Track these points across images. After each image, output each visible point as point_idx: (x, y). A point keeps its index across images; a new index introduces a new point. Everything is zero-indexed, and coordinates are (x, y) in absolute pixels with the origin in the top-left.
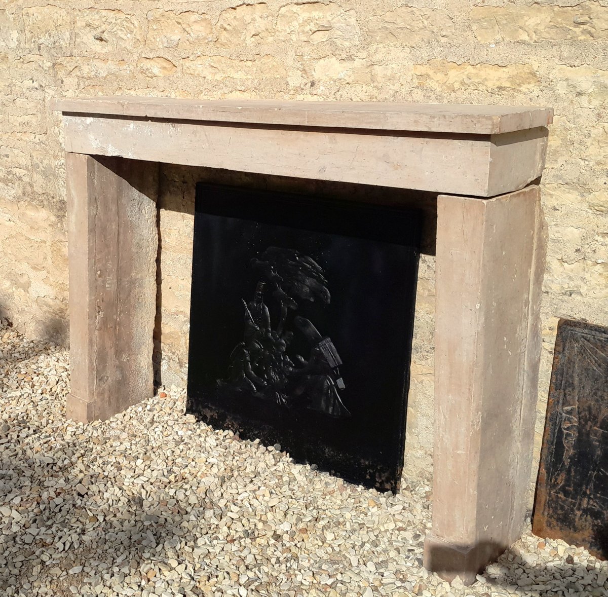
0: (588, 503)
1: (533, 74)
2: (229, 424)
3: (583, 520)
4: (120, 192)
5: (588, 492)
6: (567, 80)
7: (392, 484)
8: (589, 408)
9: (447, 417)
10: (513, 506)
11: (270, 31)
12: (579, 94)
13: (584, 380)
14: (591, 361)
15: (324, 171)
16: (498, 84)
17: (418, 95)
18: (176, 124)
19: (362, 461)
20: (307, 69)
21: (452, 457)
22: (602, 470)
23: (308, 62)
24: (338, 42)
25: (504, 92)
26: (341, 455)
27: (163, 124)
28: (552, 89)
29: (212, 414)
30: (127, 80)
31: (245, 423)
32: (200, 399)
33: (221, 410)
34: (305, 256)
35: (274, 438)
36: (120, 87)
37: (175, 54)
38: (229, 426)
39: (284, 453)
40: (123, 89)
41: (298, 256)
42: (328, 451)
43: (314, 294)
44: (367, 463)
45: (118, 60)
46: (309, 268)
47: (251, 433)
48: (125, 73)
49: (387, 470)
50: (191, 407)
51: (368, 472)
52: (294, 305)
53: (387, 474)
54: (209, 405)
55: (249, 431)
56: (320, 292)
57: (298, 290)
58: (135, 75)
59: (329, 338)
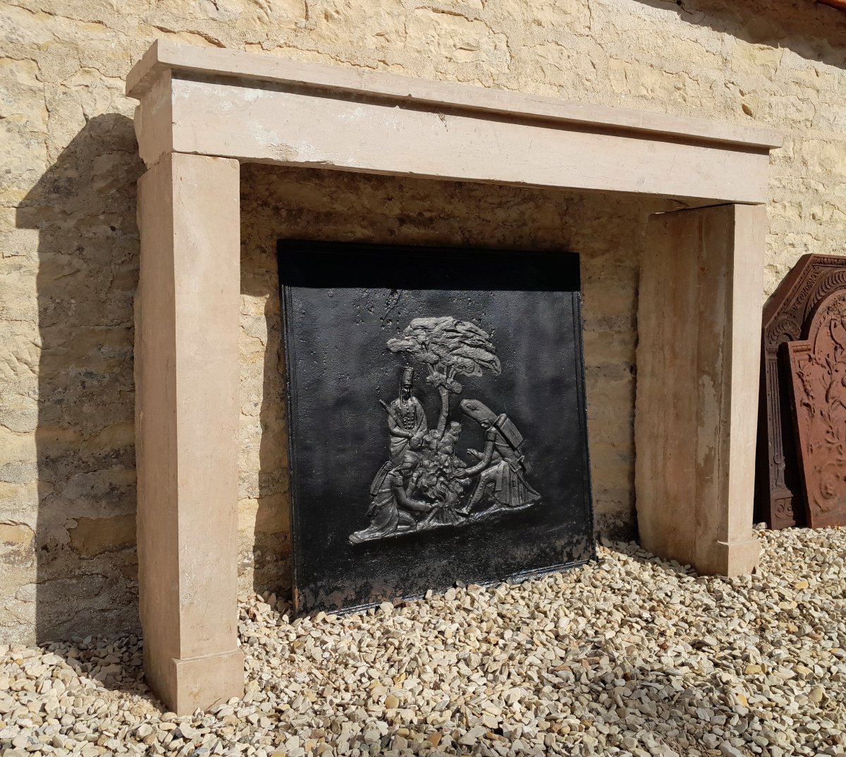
11: (401, 34)
15: (643, 182)
24: (485, 66)
27: (423, 115)
29: (344, 596)
30: (109, 60)
31: (404, 580)
32: (319, 584)
33: (360, 582)
34: (465, 323)
35: (449, 575)
36: (87, 69)
37: (233, 33)
38: (379, 598)
39: (471, 586)
40: (97, 73)
41: (456, 325)
42: (520, 553)
43: (482, 366)
44: (563, 543)
45: (86, 20)
46: (472, 337)
47: (415, 589)
48: (102, 47)
49: (582, 539)
50: (305, 605)
51: (565, 553)
52: (457, 387)
53: (583, 544)
54: (339, 584)
55: (411, 588)
56: (489, 362)
57: (460, 367)
58: (132, 54)
59: (504, 415)
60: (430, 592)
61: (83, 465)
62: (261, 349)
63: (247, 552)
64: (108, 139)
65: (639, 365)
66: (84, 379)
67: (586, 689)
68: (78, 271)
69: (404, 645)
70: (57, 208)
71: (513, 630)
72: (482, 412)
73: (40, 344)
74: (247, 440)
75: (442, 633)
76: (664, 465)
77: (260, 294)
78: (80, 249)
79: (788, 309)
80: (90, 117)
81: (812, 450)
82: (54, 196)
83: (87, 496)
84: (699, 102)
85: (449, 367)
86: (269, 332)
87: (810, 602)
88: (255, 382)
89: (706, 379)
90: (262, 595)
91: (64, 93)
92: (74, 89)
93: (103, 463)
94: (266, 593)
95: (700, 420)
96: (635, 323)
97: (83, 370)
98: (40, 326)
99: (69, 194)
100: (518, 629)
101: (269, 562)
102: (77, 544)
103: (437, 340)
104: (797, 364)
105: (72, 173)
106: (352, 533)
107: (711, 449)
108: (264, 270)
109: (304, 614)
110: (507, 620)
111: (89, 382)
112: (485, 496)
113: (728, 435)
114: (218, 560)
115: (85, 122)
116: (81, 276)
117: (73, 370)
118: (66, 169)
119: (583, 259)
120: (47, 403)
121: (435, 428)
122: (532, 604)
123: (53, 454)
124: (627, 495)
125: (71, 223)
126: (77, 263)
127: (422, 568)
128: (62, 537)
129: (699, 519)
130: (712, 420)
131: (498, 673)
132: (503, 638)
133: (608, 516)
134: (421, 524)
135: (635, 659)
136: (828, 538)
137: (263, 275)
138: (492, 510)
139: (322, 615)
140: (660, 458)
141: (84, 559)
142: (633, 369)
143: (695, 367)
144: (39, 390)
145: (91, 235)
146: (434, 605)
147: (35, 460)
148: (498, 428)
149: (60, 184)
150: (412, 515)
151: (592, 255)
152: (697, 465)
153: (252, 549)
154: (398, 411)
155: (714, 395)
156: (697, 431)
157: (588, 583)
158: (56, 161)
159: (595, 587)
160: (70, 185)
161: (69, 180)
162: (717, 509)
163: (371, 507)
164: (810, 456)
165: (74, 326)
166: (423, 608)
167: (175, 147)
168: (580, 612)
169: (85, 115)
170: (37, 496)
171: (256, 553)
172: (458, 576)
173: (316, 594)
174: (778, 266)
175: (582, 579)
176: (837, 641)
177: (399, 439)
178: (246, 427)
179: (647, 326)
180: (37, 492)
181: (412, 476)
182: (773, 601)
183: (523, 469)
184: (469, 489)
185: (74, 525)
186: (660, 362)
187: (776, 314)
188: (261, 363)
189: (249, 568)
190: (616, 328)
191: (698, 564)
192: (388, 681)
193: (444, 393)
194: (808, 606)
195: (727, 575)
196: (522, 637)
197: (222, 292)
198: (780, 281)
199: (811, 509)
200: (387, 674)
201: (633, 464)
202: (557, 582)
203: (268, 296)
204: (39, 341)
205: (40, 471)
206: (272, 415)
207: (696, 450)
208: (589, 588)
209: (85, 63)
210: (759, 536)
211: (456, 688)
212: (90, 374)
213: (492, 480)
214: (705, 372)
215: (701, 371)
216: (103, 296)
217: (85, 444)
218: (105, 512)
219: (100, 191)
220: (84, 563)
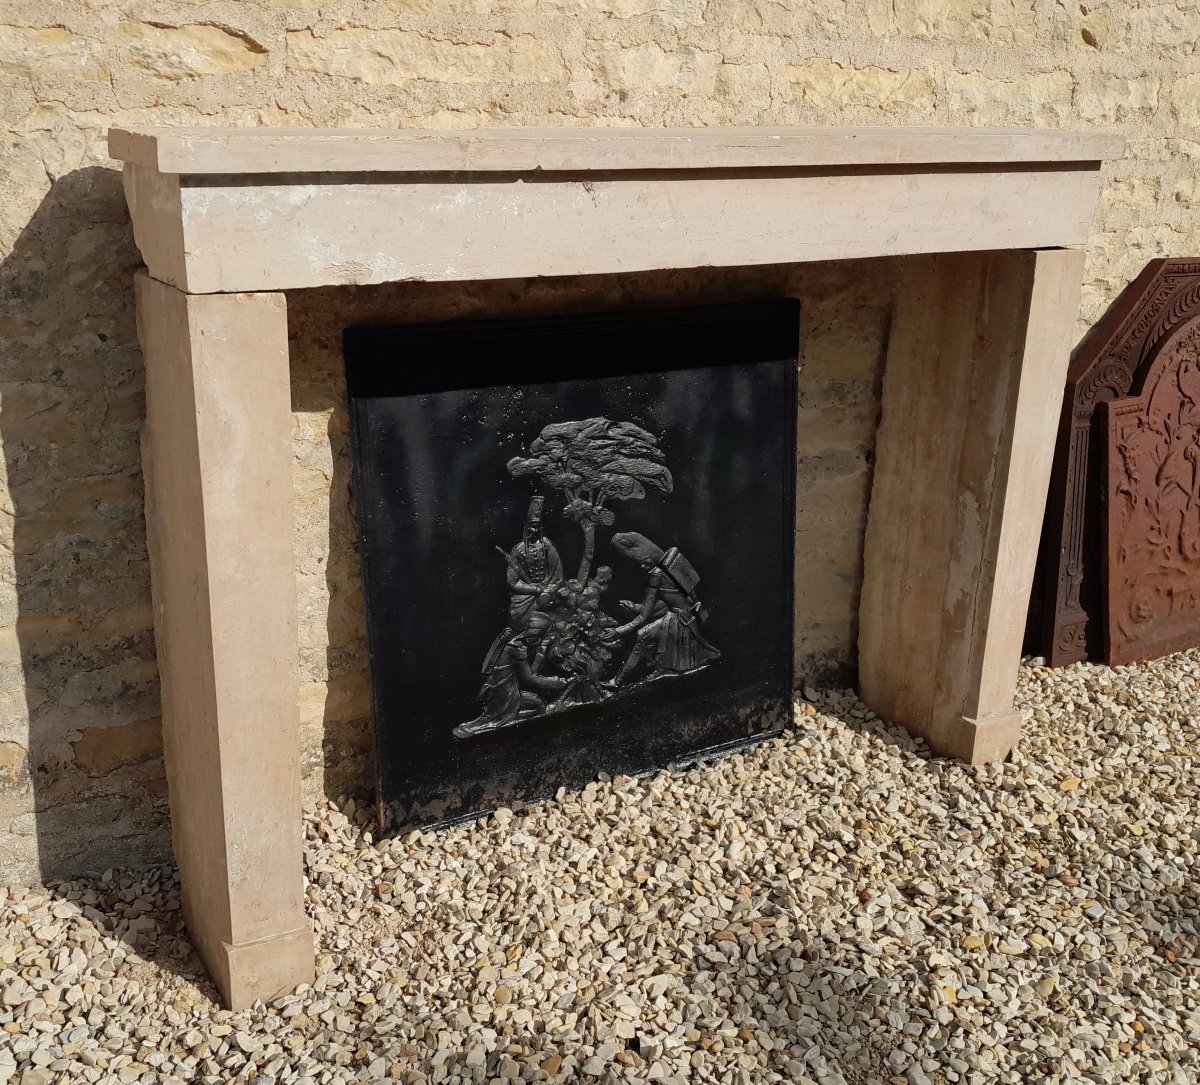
1: (928, 82)
16: (893, 97)
17: (792, 115)
19: (741, 712)
20: (609, 66)
23: (612, 53)
24: (665, 18)
25: (899, 110)
27: (559, 187)
28: (947, 104)
29: (447, 804)
30: (78, 85)
31: (526, 778)
32: (413, 793)
33: (469, 785)
34: (622, 424)
35: (590, 767)
36: (46, 104)
37: (266, 18)
38: (493, 802)
39: (618, 779)
40: (61, 109)
41: (608, 428)
42: (688, 730)
43: (644, 484)
44: (748, 711)
45: (38, 26)
46: (632, 443)
47: (541, 788)
48: (66, 65)
49: (776, 703)
50: (393, 821)
51: (750, 723)
52: (608, 518)
53: (777, 710)
54: (440, 790)
55: (537, 785)
56: (654, 477)
57: (613, 488)
58: (113, 70)
59: (674, 549)
60: (562, 791)
61: (84, 663)
62: (325, 485)
63: (314, 748)
64: (85, 206)
65: (880, 453)
66: (76, 549)
67: (753, 971)
68: (58, 404)
69: (522, 890)
70: (20, 318)
71: (667, 862)
72: (643, 547)
73: (13, 511)
74: (309, 608)
75: (574, 865)
76: (901, 600)
77: (322, 408)
78: (58, 372)
79: (1117, 349)
80: (57, 177)
81: (1124, 557)
82: (13, 302)
83: (93, 700)
84: (1011, 35)
85: (597, 491)
86: (336, 461)
87: (1076, 812)
88: (317, 530)
89: (969, 498)
90: (335, 801)
91: (16, 145)
92: (29, 136)
93: (112, 656)
94: (341, 799)
95: (955, 554)
96: (878, 390)
97: (75, 537)
98: (10, 485)
99: (35, 296)
100: (675, 861)
101: (344, 758)
102: (83, 760)
103: (580, 453)
104: (1119, 432)
105: (37, 265)
106: (457, 725)
107: (965, 595)
108: (325, 372)
109: (393, 833)
110: (662, 841)
111: (84, 554)
112: (642, 661)
113: (992, 580)
114: (276, 825)
115: (50, 184)
116: (62, 410)
117: (61, 539)
118: (28, 259)
119: (806, 302)
120: (29, 587)
121: (575, 576)
122: (698, 808)
123: (42, 652)
124: (847, 627)
125: (42, 337)
126: (56, 393)
127: (553, 760)
128: (65, 754)
129: (941, 684)
130: (971, 558)
131: (641, 942)
132: (653, 875)
133: (818, 657)
134: (552, 706)
135: (823, 920)
136: (1128, 685)
137: (324, 380)
138: (651, 678)
139: (416, 834)
140: (896, 589)
141: (93, 777)
142: (870, 456)
143: (956, 477)
144: (17, 570)
145: (71, 350)
146: (567, 811)
147: (18, 661)
148: (664, 569)
149: (21, 283)
150: (539, 696)
151: (821, 296)
152: (945, 611)
153: (320, 744)
154: (520, 559)
155: (978, 523)
156: (949, 566)
157: (777, 771)
158: (12, 250)
159: (787, 777)
160: (35, 283)
161: (34, 275)
162: (965, 674)
163: (483, 691)
164: (1121, 565)
165: (57, 480)
166: (552, 816)
167: (191, 288)
168: (760, 828)
169: (48, 174)
170: (26, 707)
171: (327, 749)
172: (601, 766)
173: (408, 806)
174: (1110, 280)
175: (770, 765)
176: (1096, 887)
177: (524, 597)
178: (308, 591)
179: (896, 401)
180: (25, 702)
181: (540, 644)
182: (1026, 810)
183: (698, 619)
184: (620, 655)
185: (78, 738)
186: (908, 456)
187: (1096, 360)
188: (325, 503)
189: (317, 768)
190: (850, 399)
191: (933, 738)
192: (499, 956)
193: (589, 529)
194: (1073, 819)
195: (970, 763)
196: (679, 875)
197: (268, 484)
198: (1110, 302)
199: (1112, 640)
200: (498, 943)
201: (859, 586)
202: (736, 770)
203: (332, 410)
204: (11, 507)
205: (27, 675)
206: (344, 572)
207: (946, 592)
208: (777, 779)
209: (42, 95)
210: (1031, 680)
211: (587, 965)
212: (84, 543)
213: (653, 639)
214: (969, 488)
215: (963, 484)
216: (95, 434)
217: (85, 635)
218: (119, 718)
219: (80, 286)
220: (95, 783)
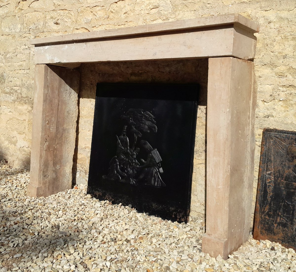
0: (280, 220)
1: (249, 16)
2: (107, 198)
3: (278, 229)
4: (60, 86)
5: (280, 214)
6: (264, 17)
7: (185, 218)
8: (279, 171)
9: (213, 169)
10: (244, 222)
11: (132, 10)
12: (270, 23)
13: (276, 157)
14: (279, 148)
15: (156, 54)
18: (87, 43)
19: (171, 208)
21: (216, 190)
22: (286, 201)
23: (148, 23)
24: (162, 12)
26: (160, 206)
27: (81, 44)
29: (99, 193)
32: (94, 187)
33: (103, 191)
34: (146, 111)
39: (133, 208)
41: (143, 112)
44: (173, 209)
46: (148, 117)
52: (140, 135)
54: (98, 189)
56: (152, 127)
57: (142, 127)
59: (156, 149)
72: (148, 146)
103: (136, 117)
106: (103, 175)
121: (131, 148)
167: (35, 63)
177: (120, 149)
213: (147, 173)
